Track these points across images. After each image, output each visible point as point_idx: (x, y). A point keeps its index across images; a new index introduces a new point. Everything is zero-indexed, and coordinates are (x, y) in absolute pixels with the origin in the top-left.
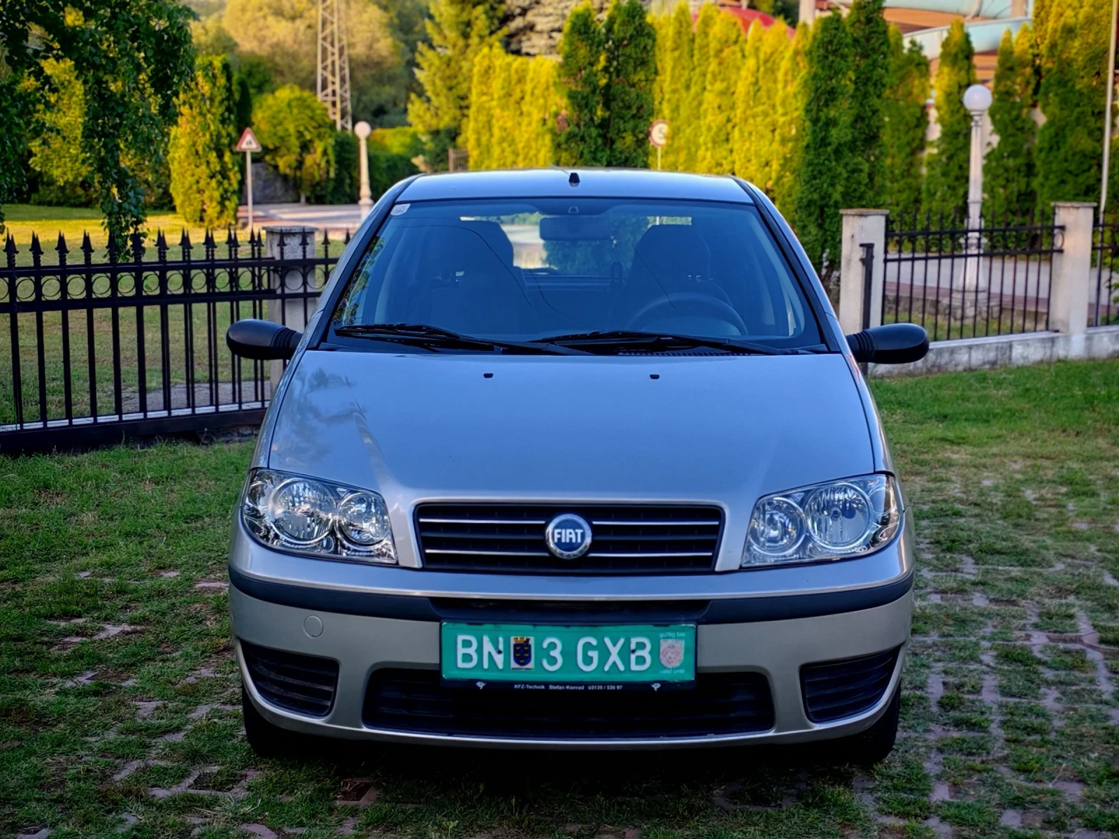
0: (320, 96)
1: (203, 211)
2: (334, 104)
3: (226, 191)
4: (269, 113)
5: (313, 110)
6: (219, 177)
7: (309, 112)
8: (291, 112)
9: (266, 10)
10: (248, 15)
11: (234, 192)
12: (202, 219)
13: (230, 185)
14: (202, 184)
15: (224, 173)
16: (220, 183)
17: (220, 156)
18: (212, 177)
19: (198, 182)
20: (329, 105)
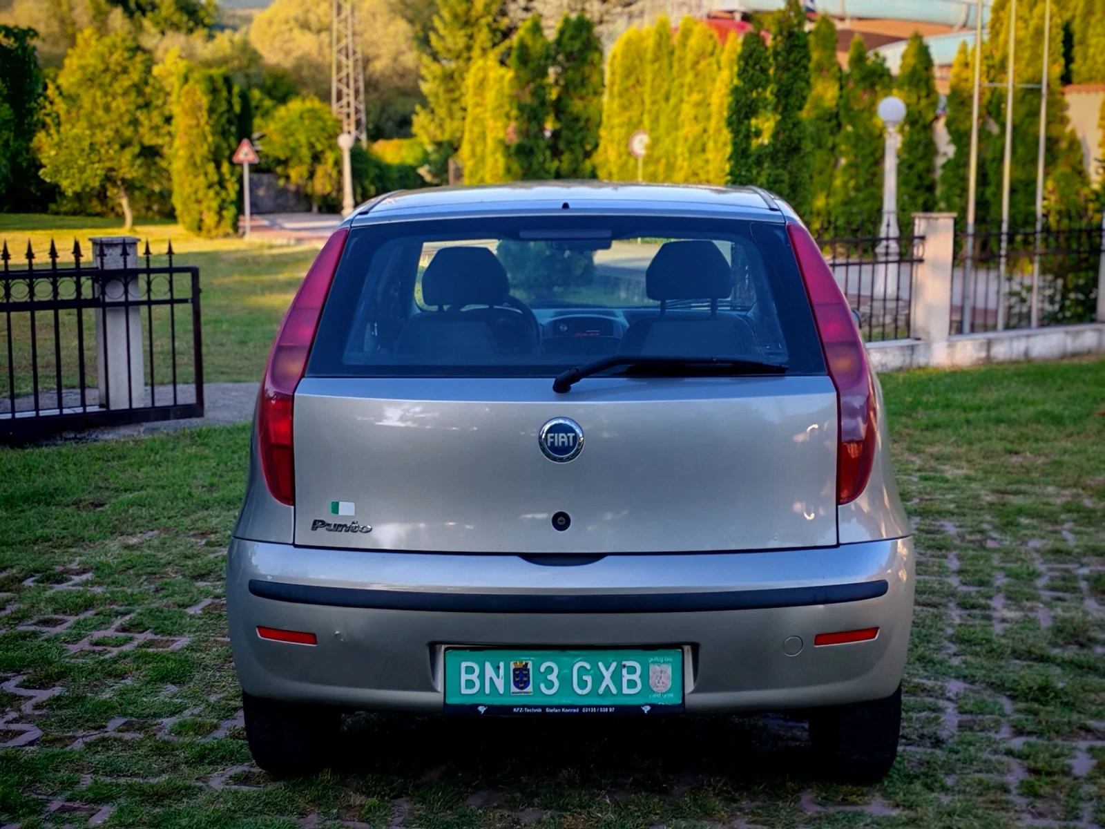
0: (335, 106)
1: (201, 220)
2: (348, 116)
3: (224, 201)
4: (281, 124)
5: (324, 121)
6: (217, 188)
7: (320, 124)
8: (303, 124)
9: (292, 23)
10: (275, 28)
11: (232, 202)
12: (200, 228)
13: (228, 194)
14: (200, 195)
15: (222, 183)
16: (217, 194)
17: (218, 167)
18: (210, 186)
19: (196, 192)
20: (343, 117)
